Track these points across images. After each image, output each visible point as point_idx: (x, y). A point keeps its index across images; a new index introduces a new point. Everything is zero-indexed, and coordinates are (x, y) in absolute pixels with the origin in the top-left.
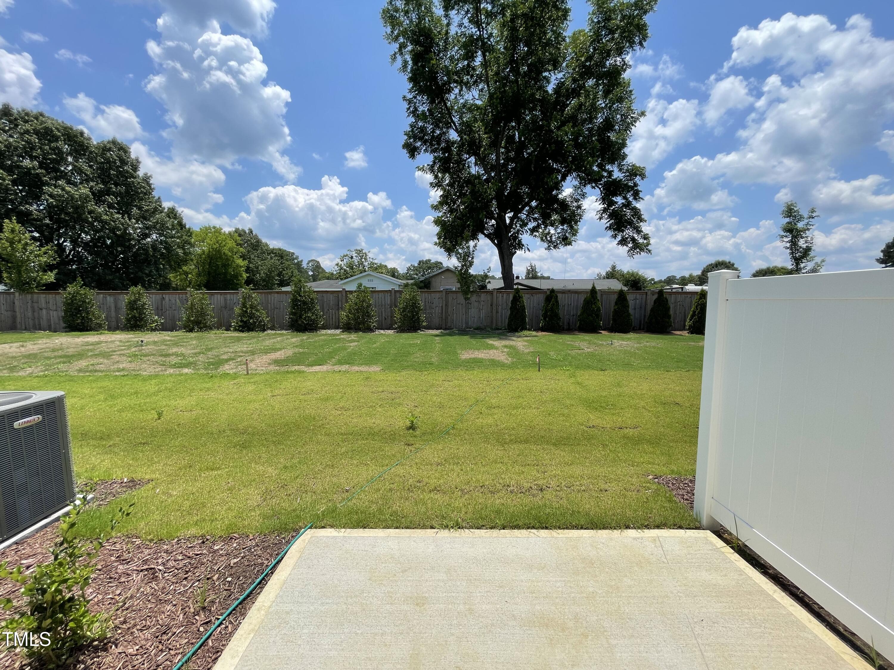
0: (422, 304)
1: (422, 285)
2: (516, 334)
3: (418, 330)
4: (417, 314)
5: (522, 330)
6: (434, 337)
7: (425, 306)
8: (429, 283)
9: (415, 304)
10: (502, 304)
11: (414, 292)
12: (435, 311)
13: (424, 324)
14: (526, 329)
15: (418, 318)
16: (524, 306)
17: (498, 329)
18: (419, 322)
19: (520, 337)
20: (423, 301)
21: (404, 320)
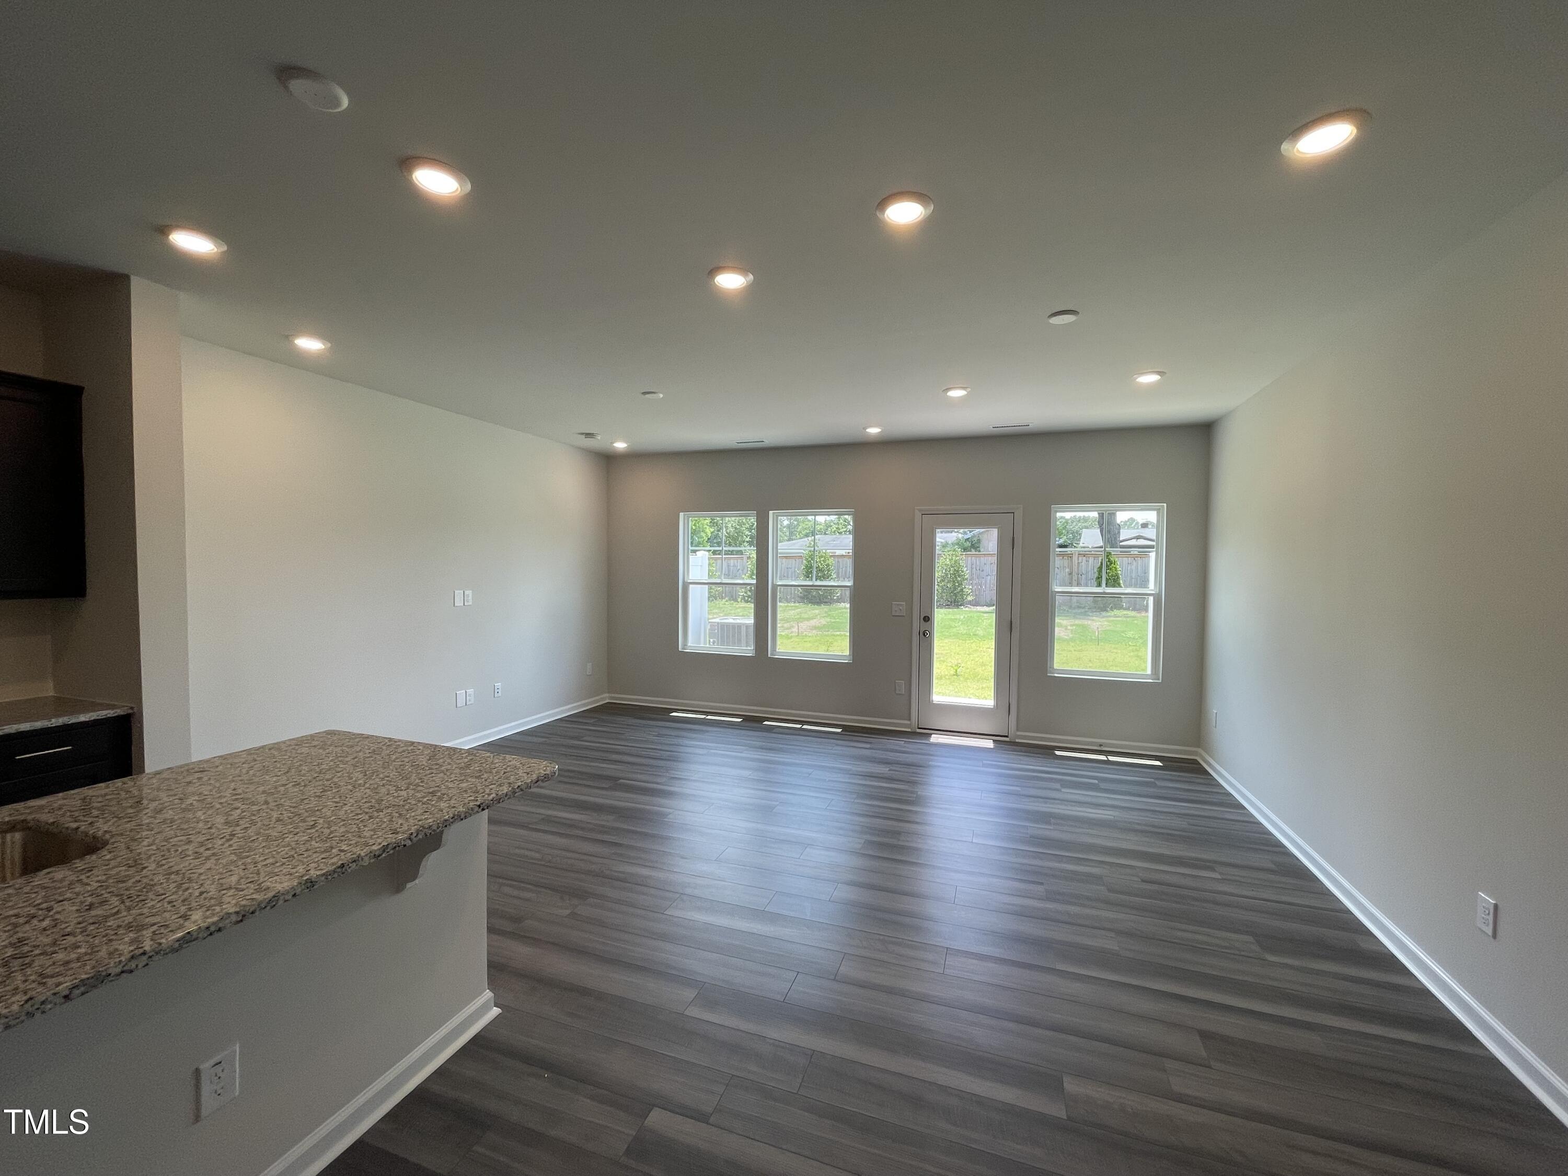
0: (966, 572)
1: (968, 544)
2: (1104, 614)
3: (961, 605)
4: (960, 584)
5: (1112, 609)
6: (982, 614)
7: (972, 574)
8: (979, 541)
9: (958, 571)
10: (1087, 572)
11: (956, 556)
12: (986, 581)
13: (970, 598)
14: (1121, 608)
15: (962, 590)
16: (1117, 575)
17: (1079, 607)
18: (962, 595)
19: (1104, 617)
20: (969, 566)
21: (942, 592)
